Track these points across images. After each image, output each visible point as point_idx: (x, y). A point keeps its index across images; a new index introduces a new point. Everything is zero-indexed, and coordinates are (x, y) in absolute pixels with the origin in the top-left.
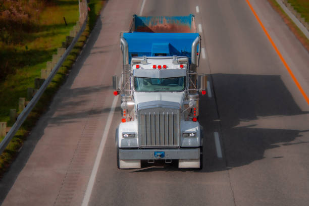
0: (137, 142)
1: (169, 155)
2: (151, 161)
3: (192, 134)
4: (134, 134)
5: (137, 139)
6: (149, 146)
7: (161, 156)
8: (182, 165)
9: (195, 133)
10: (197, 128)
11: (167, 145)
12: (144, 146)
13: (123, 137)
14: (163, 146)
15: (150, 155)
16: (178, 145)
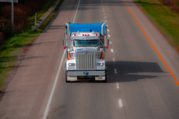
0: (75, 68)
1: (91, 74)
2: (82, 76)
3: (102, 64)
4: (74, 64)
5: (76, 67)
6: (81, 69)
7: (87, 74)
8: (97, 79)
9: (103, 63)
10: (104, 62)
11: (89, 69)
12: (79, 69)
13: (69, 65)
14: (87, 69)
15: (81, 74)
16: (95, 69)
